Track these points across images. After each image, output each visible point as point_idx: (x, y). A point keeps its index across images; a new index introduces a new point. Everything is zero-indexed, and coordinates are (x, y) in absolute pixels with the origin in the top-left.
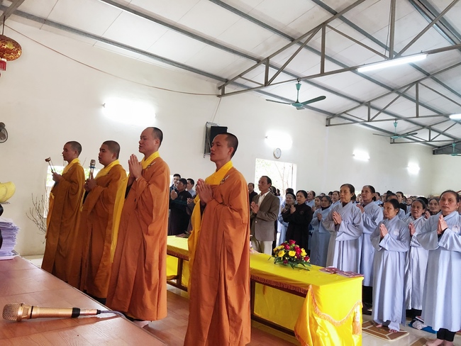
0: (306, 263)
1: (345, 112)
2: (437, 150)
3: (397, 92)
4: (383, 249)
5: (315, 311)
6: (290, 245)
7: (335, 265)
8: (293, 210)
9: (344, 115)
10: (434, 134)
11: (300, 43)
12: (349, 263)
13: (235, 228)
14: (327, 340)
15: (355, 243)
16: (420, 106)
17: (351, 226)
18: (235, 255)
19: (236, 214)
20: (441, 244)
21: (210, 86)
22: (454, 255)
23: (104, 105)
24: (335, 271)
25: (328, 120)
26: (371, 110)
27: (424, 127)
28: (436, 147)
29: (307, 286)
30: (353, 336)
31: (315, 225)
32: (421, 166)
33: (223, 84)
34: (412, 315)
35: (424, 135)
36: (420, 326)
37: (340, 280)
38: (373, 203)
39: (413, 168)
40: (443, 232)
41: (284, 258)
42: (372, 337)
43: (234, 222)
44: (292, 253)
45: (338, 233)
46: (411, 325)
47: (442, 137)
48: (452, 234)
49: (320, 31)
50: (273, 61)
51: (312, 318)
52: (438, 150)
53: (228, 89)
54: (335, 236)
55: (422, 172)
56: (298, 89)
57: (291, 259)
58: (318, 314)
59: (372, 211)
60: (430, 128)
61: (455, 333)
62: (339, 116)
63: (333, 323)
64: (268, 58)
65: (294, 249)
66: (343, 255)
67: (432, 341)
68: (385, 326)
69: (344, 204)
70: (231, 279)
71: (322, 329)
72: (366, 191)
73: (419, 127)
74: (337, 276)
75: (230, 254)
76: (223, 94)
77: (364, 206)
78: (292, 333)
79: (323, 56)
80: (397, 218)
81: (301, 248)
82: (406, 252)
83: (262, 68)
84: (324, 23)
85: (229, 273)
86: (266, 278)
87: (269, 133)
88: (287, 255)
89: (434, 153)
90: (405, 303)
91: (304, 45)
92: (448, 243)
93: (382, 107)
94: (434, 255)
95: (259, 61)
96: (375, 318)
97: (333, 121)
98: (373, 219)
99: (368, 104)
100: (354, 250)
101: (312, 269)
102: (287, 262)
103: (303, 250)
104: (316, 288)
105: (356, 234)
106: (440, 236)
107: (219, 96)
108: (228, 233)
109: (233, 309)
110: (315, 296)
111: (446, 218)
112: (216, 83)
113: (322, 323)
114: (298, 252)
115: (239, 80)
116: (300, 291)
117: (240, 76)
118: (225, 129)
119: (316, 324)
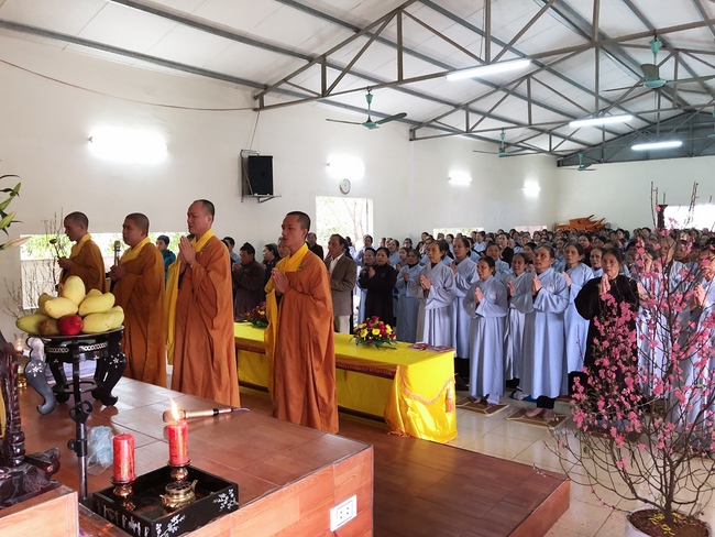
0: (392, 341)
1: (434, 120)
2: (562, 161)
3: (504, 90)
4: (480, 316)
5: (405, 392)
6: (374, 322)
7: (426, 341)
8: (372, 273)
9: (434, 123)
10: (556, 141)
11: (368, 34)
12: (443, 336)
13: (319, 317)
14: (418, 421)
15: (448, 311)
17: (442, 291)
18: (321, 345)
19: (320, 304)
20: (535, 306)
21: (242, 96)
22: (550, 317)
23: (90, 139)
24: (425, 347)
25: (412, 131)
26: (470, 114)
27: (542, 131)
28: (560, 156)
29: (395, 367)
30: (447, 414)
31: (401, 287)
32: (542, 184)
33: (260, 93)
34: (511, 386)
35: (543, 143)
36: (521, 396)
37: (430, 357)
38: (468, 259)
39: (532, 188)
40: (537, 293)
41: (367, 337)
42: (467, 414)
43: (318, 312)
44: (376, 332)
45: (428, 301)
46: (512, 397)
47: (568, 145)
48: (547, 294)
49: (395, 20)
50: (332, 58)
51: (402, 399)
52: (564, 160)
53: (269, 99)
54: (425, 304)
55: (543, 193)
56: (369, 102)
57: (375, 338)
58: (408, 396)
59: (467, 269)
60: (551, 133)
61: (554, 399)
62: (428, 125)
63: (424, 403)
64: (324, 56)
65: (378, 327)
66: (434, 325)
67: (531, 410)
68: (484, 401)
69: (433, 265)
70: (318, 370)
71: (412, 410)
72: (459, 247)
73: (536, 133)
74: (427, 352)
75: (317, 345)
76: (262, 107)
77: (457, 264)
78: (381, 420)
79: (401, 49)
80: (491, 278)
81: (385, 324)
82: (505, 318)
83: (317, 67)
84: (399, 8)
85: (316, 364)
86: (349, 363)
87: (332, 158)
88: (370, 334)
89: (559, 164)
90: (505, 373)
91: (374, 37)
92: (543, 304)
93: (487, 109)
94: (530, 318)
95: (311, 60)
96: (474, 393)
97: (419, 133)
98: (469, 279)
99: (467, 108)
100: (447, 319)
101: (400, 346)
102: (371, 342)
103: (388, 327)
104: (404, 368)
105: (449, 299)
106: (534, 297)
107: (255, 110)
108: (313, 324)
109: (323, 399)
110: (404, 377)
111: (540, 276)
112: (250, 91)
113: (413, 404)
114: (383, 330)
115: (284, 86)
116: (387, 373)
117: (285, 80)
118: (269, 159)
119: (407, 406)
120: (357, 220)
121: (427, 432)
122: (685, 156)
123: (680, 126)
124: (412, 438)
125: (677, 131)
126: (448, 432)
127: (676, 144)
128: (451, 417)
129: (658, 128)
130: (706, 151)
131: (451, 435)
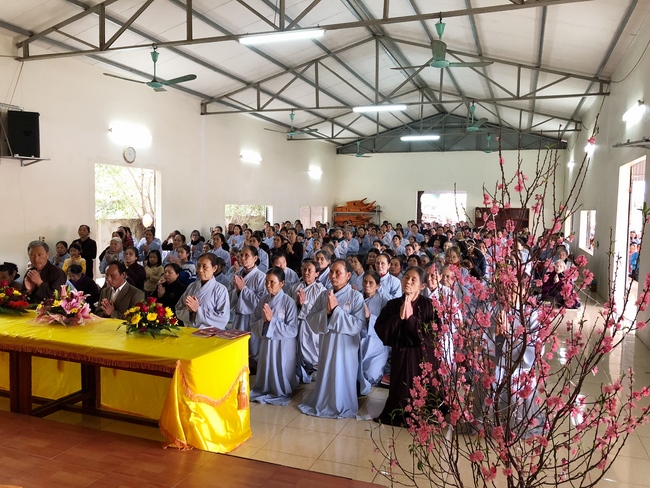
0: (173, 327)
1: (226, 96)
2: (341, 149)
3: (294, 73)
5: (186, 394)
6: (149, 303)
9: (225, 99)
10: (337, 129)
14: (204, 427)
16: (320, 92)
24: (213, 332)
25: (203, 105)
26: (261, 94)
27: (326, 119)
28: (339, 144)
29: (174, 362)
30: (239, 412)
32: (324, 168)
33: (25, 40)
35: (326, 130)
37: (219, 346)
39: (315, 172)
40: (332, 311)
41: (140, 324)
44: (152, 317)
47: (346, 134)
48: (342, 313)
50: (111, 9)
51: (183, 403)
52: (343, 149)
53: (35, 48)
55: (324, 178)
56: (155, 61)
57: (151, 325)
58: (191, 399)
60: (332, 121)
62: (219, 100)
63: (212, 404)
64: (102, 5)
65: (155, 310)
71: (196, 415)
73: (320, 120)
76: (27, 57)
83: (94, 18)
86: (114, 358)
87: (114, 123)
88: (144, 319)
89: (339, 152)
93: (276, 90)
95: (87, 8)
97: (211, 108)
99: (256, 86)
101: (183, 333)
102: (146, 330)
104: (187, 363)
106: (329, 316)
107: (18, 59)
110: (186, 374)
111: (337, 294)
112: (11, 37)
113: (198, 408)
114: (161, 313)
115: (54, 35)
116: (163, 370)
117: (55, 28)
118: (35, 116)
119: (189, 411)
120: (145, 194)
121: (216, 439)
122: (439, 151)
123: (435, 125)
124: (195, 450)
125: (433, 128)
126: (240, 433)
127: (436, 138)
128: (243, 415)
129: (421, 125)
130: (455, 147)
131: (243, 437)
